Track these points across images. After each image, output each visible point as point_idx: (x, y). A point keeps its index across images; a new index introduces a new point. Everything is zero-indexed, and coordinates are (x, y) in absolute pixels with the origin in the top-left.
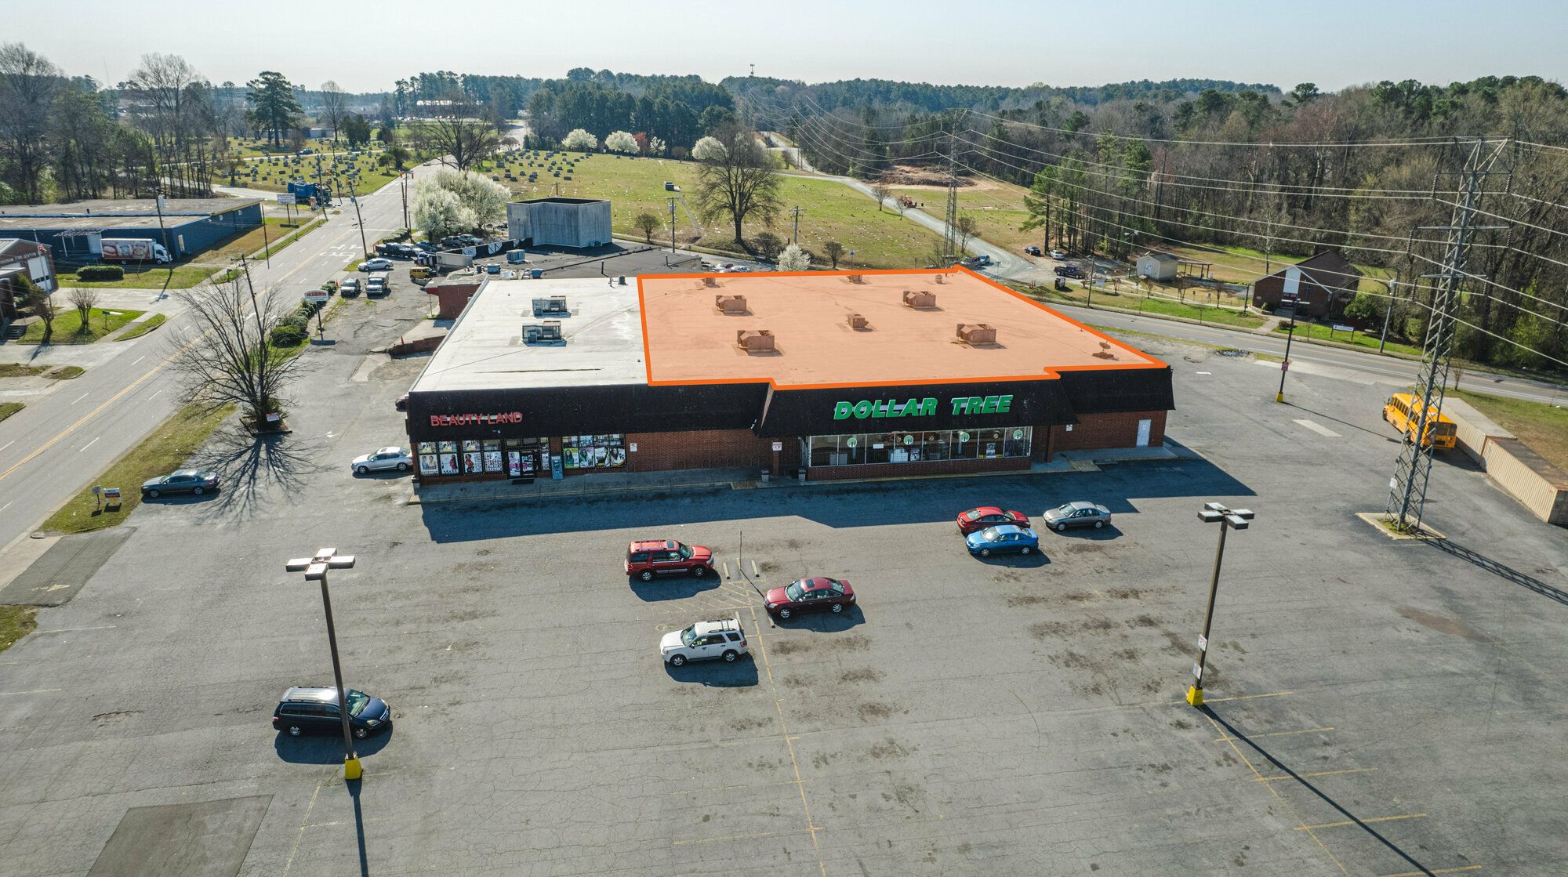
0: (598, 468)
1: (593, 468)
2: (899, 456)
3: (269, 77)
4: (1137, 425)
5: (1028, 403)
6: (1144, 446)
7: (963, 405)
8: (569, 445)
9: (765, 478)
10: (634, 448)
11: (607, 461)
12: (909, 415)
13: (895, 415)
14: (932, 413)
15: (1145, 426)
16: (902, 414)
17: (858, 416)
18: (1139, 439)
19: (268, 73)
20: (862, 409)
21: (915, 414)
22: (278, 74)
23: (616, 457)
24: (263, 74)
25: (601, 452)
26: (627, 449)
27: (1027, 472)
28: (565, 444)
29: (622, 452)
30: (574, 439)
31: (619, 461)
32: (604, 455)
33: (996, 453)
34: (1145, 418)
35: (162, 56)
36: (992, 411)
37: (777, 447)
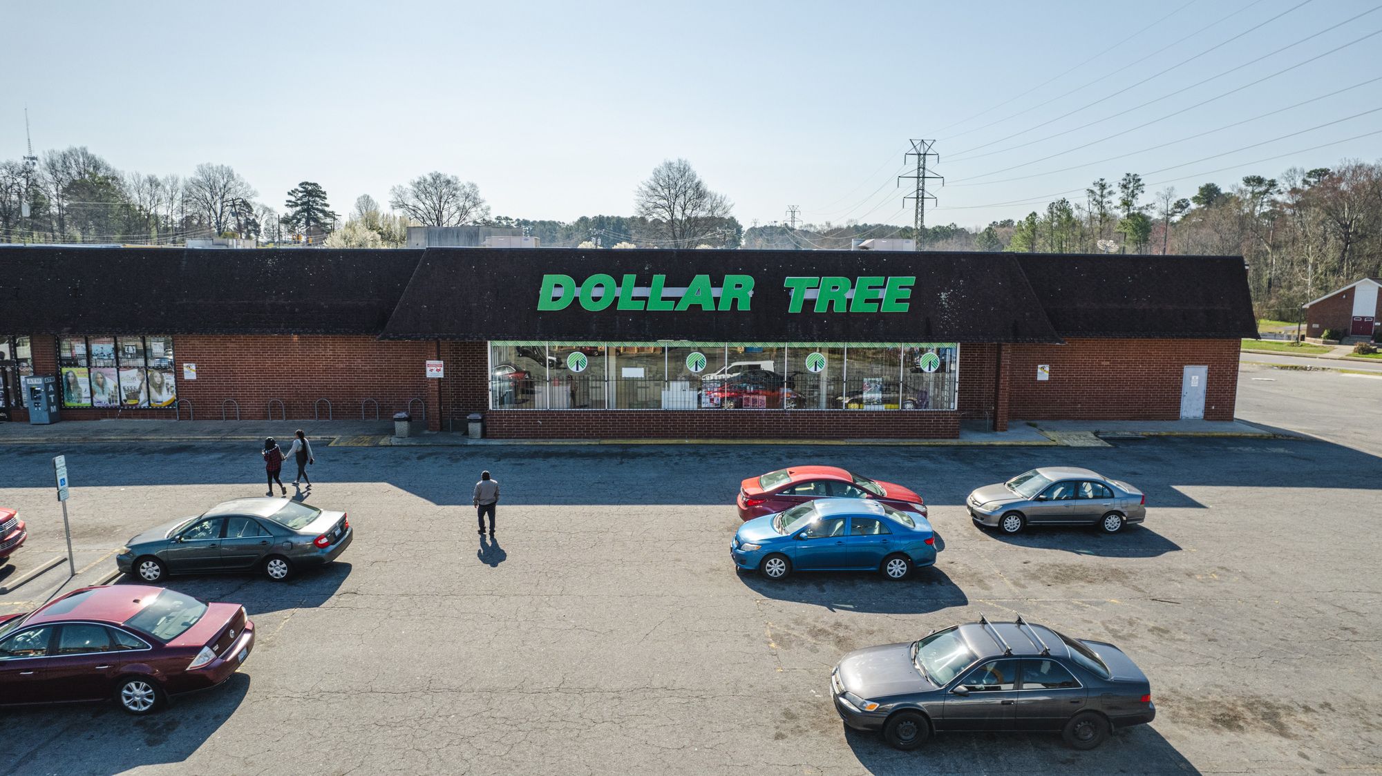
0: (124, 411)
1: (116, 409)
2: (677, 397)
3: (307, 186)
4: (1180, 374)
5: (950, 298)
6: (1195, 419)
7: (810, 295)
8: (73, 362)
9: (402, 427)
10: (190, 372)
11: (143, 397)
12: (695, 308)
13: (669, 306)
14: (744, 306)
15: (1195, 379)
16: (683, 307)
17: (588, 305)
18: (1185, 403)
19: (307, 183)
20: (597, 292)
21: (708, 306)
22: (315, 184)
23: (159, 388)
24: (301, 185)
25: (132, 379)
26: (179, 374)
27: (954, 442)
28: (67, 359)
29: (170, 379)
30: (80, 349)
31: (166, 397)
32: (136, 384)
33: (884, 401)
34: (1195, 361)
35: (214, 166)
36: (873, 308)
37: (435, 369)
